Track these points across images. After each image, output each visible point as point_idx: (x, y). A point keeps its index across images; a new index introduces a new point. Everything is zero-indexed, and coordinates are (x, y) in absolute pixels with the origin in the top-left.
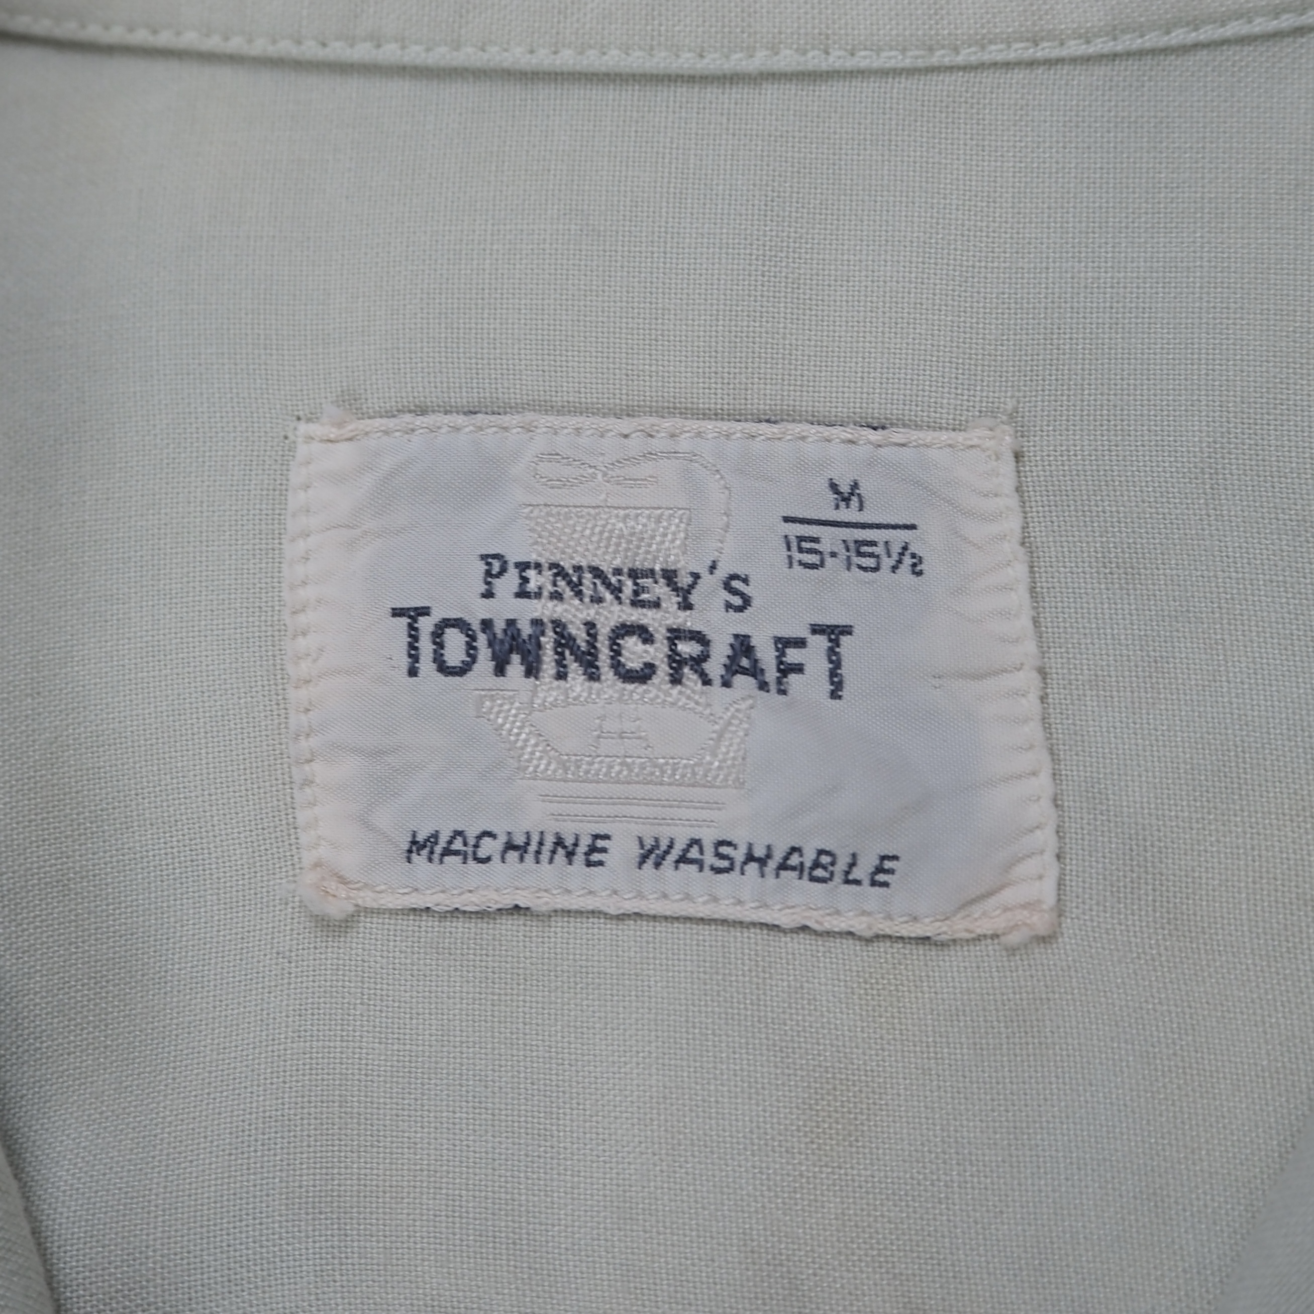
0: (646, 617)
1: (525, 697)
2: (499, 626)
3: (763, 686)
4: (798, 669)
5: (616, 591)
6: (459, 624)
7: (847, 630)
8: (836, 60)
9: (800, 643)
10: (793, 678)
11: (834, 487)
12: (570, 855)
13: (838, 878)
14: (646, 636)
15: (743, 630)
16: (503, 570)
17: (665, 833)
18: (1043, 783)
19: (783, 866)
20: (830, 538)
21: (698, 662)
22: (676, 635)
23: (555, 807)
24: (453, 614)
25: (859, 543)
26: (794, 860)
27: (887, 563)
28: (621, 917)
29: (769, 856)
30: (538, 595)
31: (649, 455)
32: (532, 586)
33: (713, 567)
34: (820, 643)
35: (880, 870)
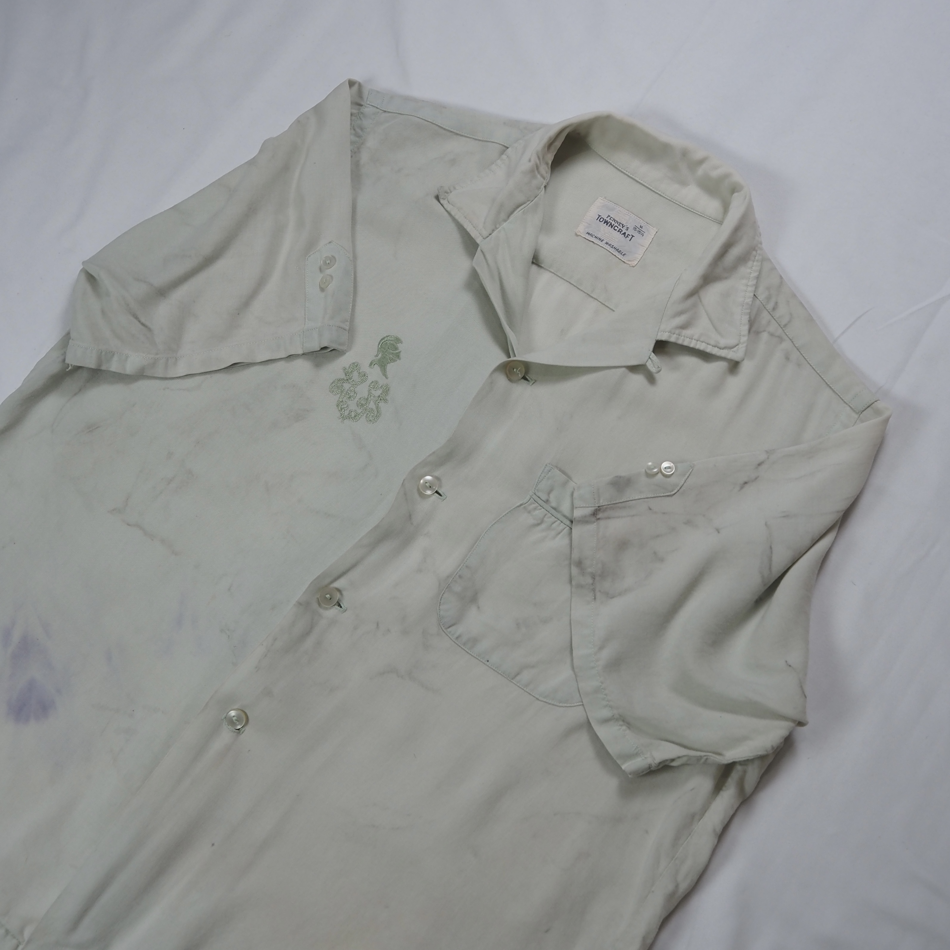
0: (619, 227)
1: (605, 226)
2: (606, 220)
3: (625, 237)
4: (628, 237)
5: (618, 223)
6: (603, 219)
7: (634, 237)
8: (664, 195)
9: (630, 235)
10: (627, 238)
11: (641, 226)
12: (600, 240)
13: (621, 253)
14: (618, 228)
15: (626, 232)
16: (610, 217)
17: (609, 242)
18: (641, 256)
19: (617, 250)
20: (637, 229)
21: (620, 232)
22: (620, 229)
23: (601, 236)
24: (603, 217)
25: (640, 231)
26: (618, 250)
27: (641, 234)
28: (601, 247)
29: (616, 248)
30: (611, 220)
31: (627, 215)
32: (611, 219)
33: (627, 226)
34: (631, 236)
35: (624, 254)
